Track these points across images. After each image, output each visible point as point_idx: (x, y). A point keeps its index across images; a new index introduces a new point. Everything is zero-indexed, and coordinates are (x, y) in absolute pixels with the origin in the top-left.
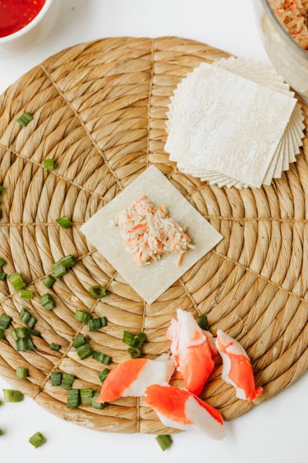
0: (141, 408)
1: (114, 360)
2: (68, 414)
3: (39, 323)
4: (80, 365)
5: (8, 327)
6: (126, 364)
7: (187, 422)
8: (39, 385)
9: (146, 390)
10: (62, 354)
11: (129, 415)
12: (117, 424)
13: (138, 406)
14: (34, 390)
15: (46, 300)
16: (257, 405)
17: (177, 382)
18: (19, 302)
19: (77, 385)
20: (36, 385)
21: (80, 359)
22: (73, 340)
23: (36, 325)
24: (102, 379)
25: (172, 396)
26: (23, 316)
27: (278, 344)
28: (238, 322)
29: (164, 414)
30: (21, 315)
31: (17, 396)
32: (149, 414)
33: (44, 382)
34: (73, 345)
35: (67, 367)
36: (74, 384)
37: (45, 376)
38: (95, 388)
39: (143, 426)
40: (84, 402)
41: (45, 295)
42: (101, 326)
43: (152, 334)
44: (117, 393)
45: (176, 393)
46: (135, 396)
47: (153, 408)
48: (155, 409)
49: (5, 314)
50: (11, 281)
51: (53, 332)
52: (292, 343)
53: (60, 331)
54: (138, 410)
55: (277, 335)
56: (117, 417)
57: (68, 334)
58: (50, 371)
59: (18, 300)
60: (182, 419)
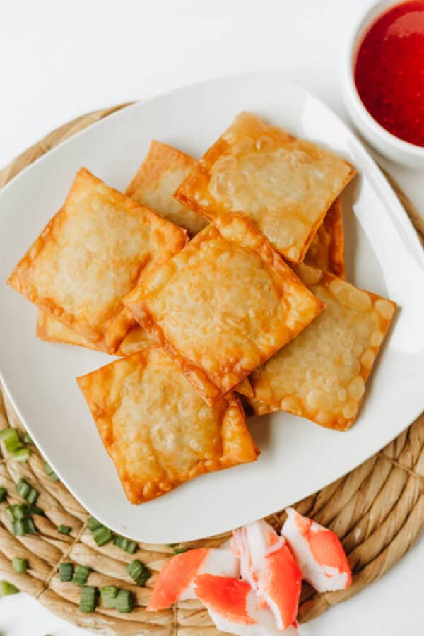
0: (179, 611)
1: (142, 546)
2: (82, 620)
3: (42, 497)
4: (98, 553)
7: (250, 620)
8: (43, 579)
10: (74, 538)
11: (162, 620)
12: (147, 632)
13: (174, 608)
14: (36, 587)
16: (335, 605)
18: (15, 469)
19: (93, 581)
20: (39, 580)
21: (97, 545)
22: (88, 519)
23: (38, 500)
26: (20, 489)
27: (362, 524)
29: (220, 612)
30: (19, 487)
32: (190, 619)
33: (50, 577)
34: (88, 527)
35: (79, 556)
36: (89, 579)
37: (50, 568)
45: (233, 585)
48: (207, 605)
50: (4, 439)
51: (62, 510)
52: (382, 523)
53: (71, 508)
54: (175, 614)
55: (361, 512)
56: (147, 622)
57: (80, 512)
58: (57, 561)
59: (14, 466)
60: (243, 617)
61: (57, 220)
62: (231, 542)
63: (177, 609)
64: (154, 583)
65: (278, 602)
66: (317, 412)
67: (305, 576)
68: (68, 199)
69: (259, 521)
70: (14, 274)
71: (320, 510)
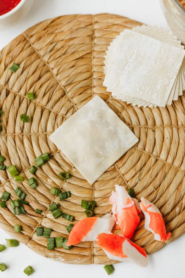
0: (94, 248)
1: (76, 218)
2: (48, 254)
3: (28, 196)
4: (55, 222)
5: (8, 200)
6: (84, 220)
7: (124, 256)
9: (97, 236)
10: (43, 216)
11: (86, 253)
12: (79, 258)
13: (92, 247)
14: (26, 239)
15: (32, 182)
16: (168, 244)
17: (116, 231)
18: (15, 184)
19: (53, 235)
20: (27, 236)
21: (54, 218)
22: (50, 206)
23: (26, 198)
24: (69, 230)
25: (114, 240)
26: (17, 193)
27: (179, 205)
28: (153, 192)
29: (109, 252)
30: (16, 192)
31: (15, 243)
32: (99, 252)
33: (32, 234)
34: (50, 210)
35: (46, 224)
36: (51, 235)
37: (33, 230)
38: (65, 237)
39: (96, 259)
40: (58, 245)
41: (31, 179)
42: (67, 197)
43: (99, 201)
44: (78, 239)
45: (116, 238)
46: (90, 241)
47: (102, 248)
48: (104, 249)
49: (6, 192)
50: (9, 170)
51: (37, 202)
53: (41, 201)
54: (92, 250)
55: (178, 199)
56: (79, 254)
57: (46, 203)
58: (35, 226)
59: (14, 182)
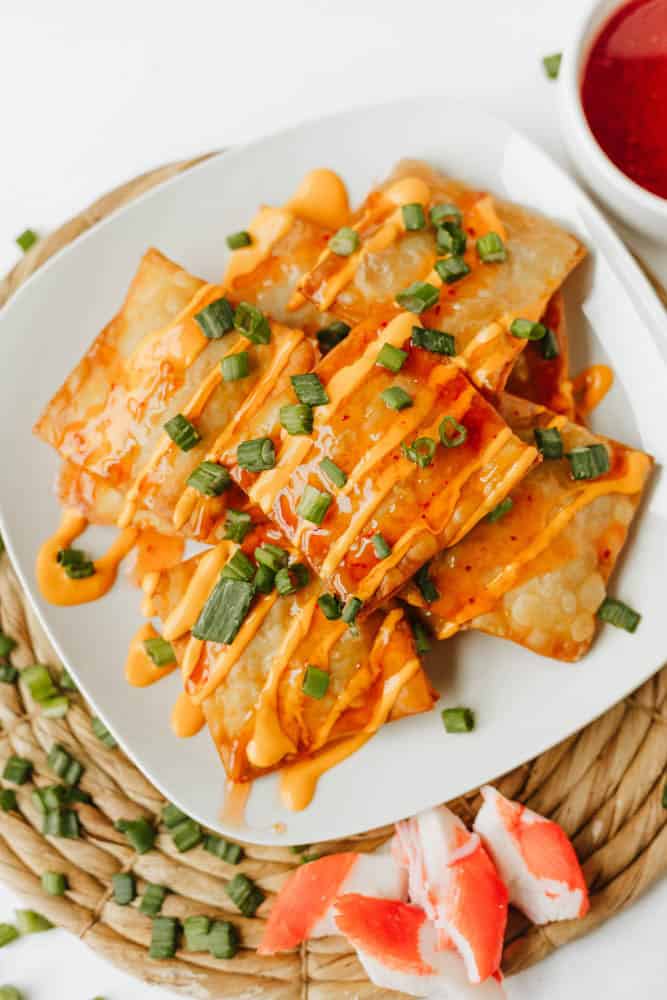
0: (310, 957)
1: (250, 852)
2: (154, 971)
3: (89, 774)
4: (178, 864)
5: (23, 784)
7: (425, 969)
8: (90, 906)
11: (282, 972)
12: (259, 990)
13: (303, 953)
14: (79, 919)
16: (562, 946)
18: (46, 729)
19: (171, 908)
20: (84, 908)
21: (177, 852)
22: (163, 809)
23: (83, 779)
25: (390, 917)
26: (54, 761)
27: (605, 813)
30: (52, 758)
32: (327, 969)
33: (102, 902)
34: (162, 821)
35: (152, 869)
36: (164, 907)
37: (103, 888)
39: (314, 994)
45: (397, 911)
49: (16, 757)
50: (29, 682)
51: (120, 794)
52: (637, 812)
53: (135, 792)
54: (304, 960)
55: (602, 794)
56: (259, 974)
57: (151, 798)
58: (114, 877)
59: (44, 725)
60: (414, 964)
61: (111, 332)
62: (394, 843)
63: (307, 953)
64: (269, 911)
65: (469, 939)
66: (529, 630)
67: (512, 896)
68: (129, 298)
69: (438, 808)
70: (45, 417)
71: (536, 791)
